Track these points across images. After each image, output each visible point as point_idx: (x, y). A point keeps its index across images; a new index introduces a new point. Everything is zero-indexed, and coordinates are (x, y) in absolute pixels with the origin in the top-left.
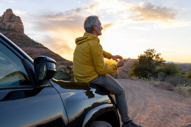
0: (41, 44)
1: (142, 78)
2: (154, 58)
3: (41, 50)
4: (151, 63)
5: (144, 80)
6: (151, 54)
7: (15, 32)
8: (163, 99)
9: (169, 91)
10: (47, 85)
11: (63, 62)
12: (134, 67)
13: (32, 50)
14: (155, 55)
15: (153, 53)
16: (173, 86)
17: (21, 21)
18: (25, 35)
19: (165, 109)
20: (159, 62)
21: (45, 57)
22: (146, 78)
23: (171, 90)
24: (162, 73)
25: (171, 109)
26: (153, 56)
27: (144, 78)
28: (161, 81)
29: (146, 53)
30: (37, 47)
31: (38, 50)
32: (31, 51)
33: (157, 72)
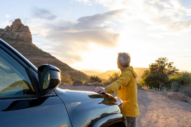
0: (48, 54)
1: (154, 88)
2: (166, 67)
3: (49, 59)
4: (163, 72)
5: (156, 90)
6: (163, 63)
7: (23, 42)
8: (177, 111)
9: (184, 103)
10: (51, 95)
11: (71, 72)
12: (145, 77)
13: (39, 59)
14: (167, 64)
15: (165, 61)
16: (188, 96)
17: (29, 30)
18: (33, 44)
19: (180, 122)
20: (171, 71)
21: (49, 66)
22: (158, 88)
23: (186, 101)
24: (175, 83)
25: (187, 122)
26: (165, 65)
27: (156, 88)
28: (174, 91)
29: (158, 61)
30: (45, 57)
31: (45, 60)
32: (38, 61)
33: (170, 82)
